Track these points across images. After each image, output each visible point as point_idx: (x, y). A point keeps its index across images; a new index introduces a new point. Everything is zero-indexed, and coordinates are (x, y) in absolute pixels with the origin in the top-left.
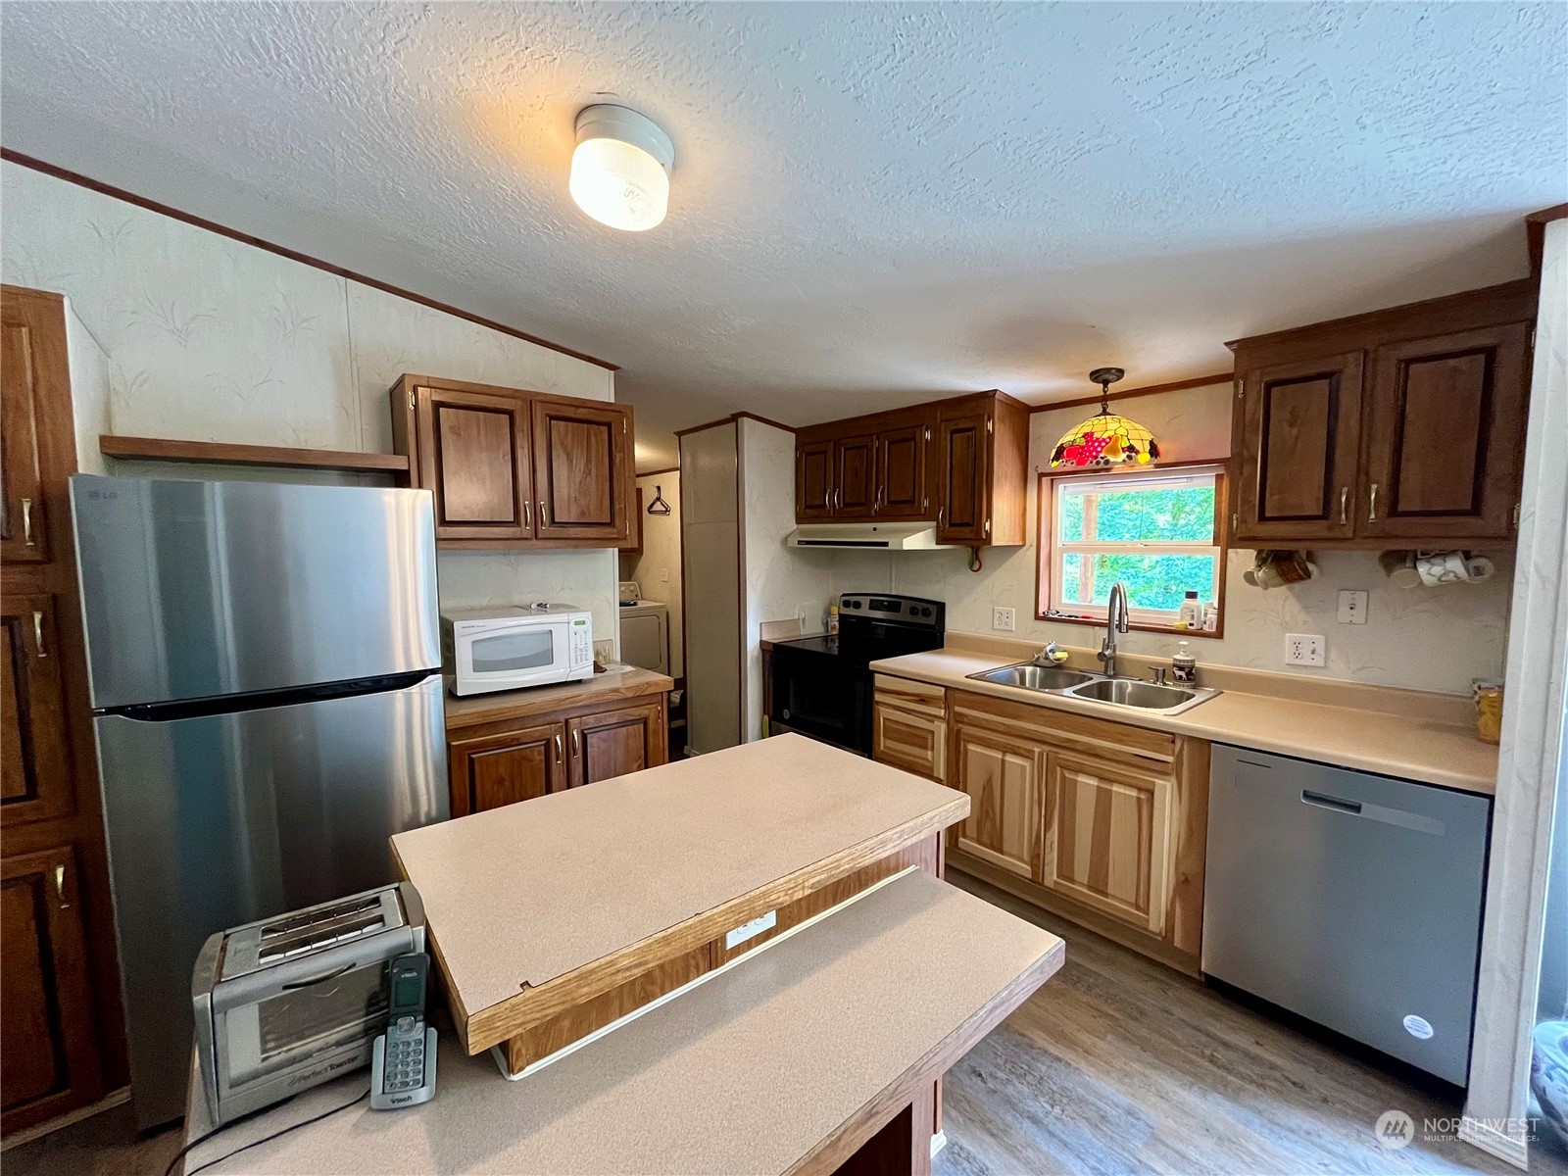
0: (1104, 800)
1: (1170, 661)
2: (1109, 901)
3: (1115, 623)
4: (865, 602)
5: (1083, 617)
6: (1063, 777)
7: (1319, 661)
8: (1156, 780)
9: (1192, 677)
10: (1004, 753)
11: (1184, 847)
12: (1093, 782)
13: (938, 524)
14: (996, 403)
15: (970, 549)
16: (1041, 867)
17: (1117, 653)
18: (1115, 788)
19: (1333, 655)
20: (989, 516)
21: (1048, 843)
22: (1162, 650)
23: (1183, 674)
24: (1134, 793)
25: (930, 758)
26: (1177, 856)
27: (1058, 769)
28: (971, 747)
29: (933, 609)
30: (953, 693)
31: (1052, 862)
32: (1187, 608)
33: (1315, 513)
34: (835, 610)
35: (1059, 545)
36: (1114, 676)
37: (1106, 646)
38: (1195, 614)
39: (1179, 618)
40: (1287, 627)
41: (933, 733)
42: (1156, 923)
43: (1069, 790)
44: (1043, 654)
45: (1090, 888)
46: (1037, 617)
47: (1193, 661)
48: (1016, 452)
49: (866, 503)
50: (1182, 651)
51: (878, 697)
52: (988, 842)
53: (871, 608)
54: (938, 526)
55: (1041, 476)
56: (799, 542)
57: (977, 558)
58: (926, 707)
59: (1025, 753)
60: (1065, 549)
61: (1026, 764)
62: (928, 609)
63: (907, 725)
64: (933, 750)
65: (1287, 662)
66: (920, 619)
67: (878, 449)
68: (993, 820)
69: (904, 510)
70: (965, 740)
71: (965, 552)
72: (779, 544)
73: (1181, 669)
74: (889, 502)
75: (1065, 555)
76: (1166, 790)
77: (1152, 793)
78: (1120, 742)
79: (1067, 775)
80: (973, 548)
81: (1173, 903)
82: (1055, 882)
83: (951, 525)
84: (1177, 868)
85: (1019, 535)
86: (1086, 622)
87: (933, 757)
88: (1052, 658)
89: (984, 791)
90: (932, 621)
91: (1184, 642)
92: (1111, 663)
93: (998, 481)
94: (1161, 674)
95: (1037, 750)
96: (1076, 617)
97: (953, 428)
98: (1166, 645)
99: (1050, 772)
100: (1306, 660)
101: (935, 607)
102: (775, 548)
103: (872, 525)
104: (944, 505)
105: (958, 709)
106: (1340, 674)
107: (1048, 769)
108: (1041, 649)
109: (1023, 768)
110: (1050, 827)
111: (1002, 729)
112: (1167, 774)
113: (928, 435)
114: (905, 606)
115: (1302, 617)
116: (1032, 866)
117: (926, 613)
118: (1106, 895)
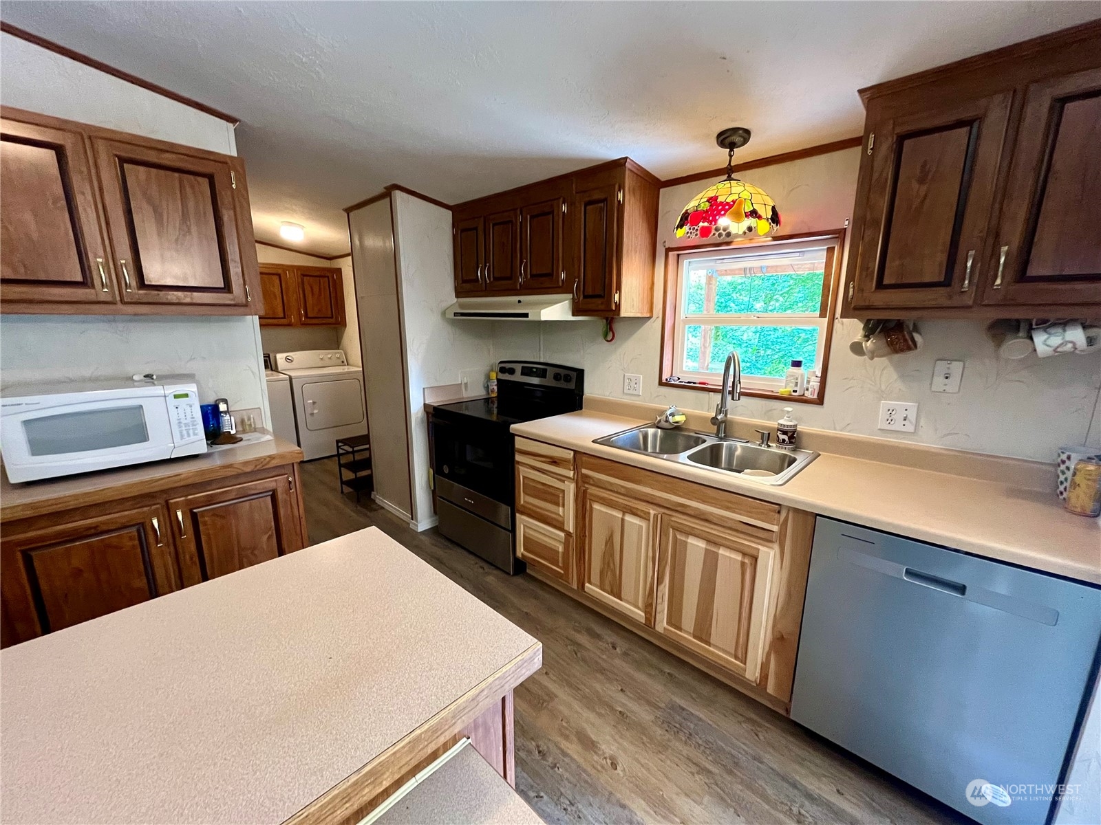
0: (711, 563)
1: (774, 424)
2: (711, 649)
3: (729, 390)
4: (518, 368)
5: (700, 383)
6: (675, 538)
7: (910, 428)
8: (760, 547)
9: (793, 441)
10: (624, 513)
11: (782, 608)
12: (702, 544)
13: (573, 296)
14: (627, 172)
15: (605, 321)
16: (653, 614)
17: (728, 416)
18: (722, 551)
19: (922, 422)
20: (619, 288)
21: (660, 594)
22: (768, 414)
23: (786, 438)
24: (739, 557)
25: (561, 513)
26: (775, 616)
27: (671, 529)
28: (596, 506)
29: (574, 375)
30: (580, 458)
31: (663, 611)
32: (792, 376)
33: (936, 279)
34: (493, 375)
35: (683, 317)
36: (725, 439)
37: (719, 411)
38: (799, 381)
39: (784, 384)
40: (882, 395)
41: (563, 491)
42: (752, 672)
43: (680, 551)
44: (664, 417)
45: (695, 637)
46: (661, 383)
47: (795, 426)
48: (645, 225)
49: (511, 277)
50: (787, 416)
51: (518, 457)
52: (609, 590)
53: (523, 374)
54: (573, 298)
55: (668, 250)
56: (456, 314)
57: (611, 329)
58: (558, 468)
59: (642, 514)
60: (687, 321)
61: (643, 524)
62: (569, 375)
63: (543, 484)
64: (563, 506)
65: (879, 428)
66: (562, 385)
67: (521, 223)
68: (613, 571)
69: (544, 284)
70: (590, 500)
71: (601, 324)
72: (439, 317)
73: (785, 433)
74: (531, 275)
75: (687, 327)
76: (769, 557)
77: (755, 559)
78: (728, 509)
79: (679, 537)
80: (607, 319)
81: (768, 655)
82: (665, 628)
83: (585, 297)
84: (774, 626)
85: (647, 307)
86: (703, 388)
87: (564, 512)
88: (671, 421)
89: (606, 545)
90: (572, 386)
91: (789, 407)
92: (723, 427)
93: (628, 256)
94: (766, 437)
95: (652, 512)
96: (694, 383)
97: (587, 199)
98: (771, 410)
99: (664, 533)
100: (897, 426)
101: (575, 373)
102: (435, 319)
103: (517, 298)
104: (579, 277)
105: (584, 471)
106: (928, 440)
107: (661, 530)
108: (662, 412)
109: (641, 527)
110: (662, 583)
111: (622, 491)
112: (771, 541)
113: (564, 208)
114: (551, 372)
115: (899, 385)
116: (646, 613)
117: (567, 379)
118: (709, 644)
